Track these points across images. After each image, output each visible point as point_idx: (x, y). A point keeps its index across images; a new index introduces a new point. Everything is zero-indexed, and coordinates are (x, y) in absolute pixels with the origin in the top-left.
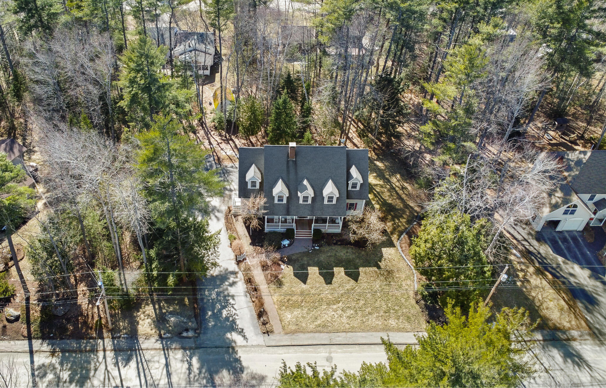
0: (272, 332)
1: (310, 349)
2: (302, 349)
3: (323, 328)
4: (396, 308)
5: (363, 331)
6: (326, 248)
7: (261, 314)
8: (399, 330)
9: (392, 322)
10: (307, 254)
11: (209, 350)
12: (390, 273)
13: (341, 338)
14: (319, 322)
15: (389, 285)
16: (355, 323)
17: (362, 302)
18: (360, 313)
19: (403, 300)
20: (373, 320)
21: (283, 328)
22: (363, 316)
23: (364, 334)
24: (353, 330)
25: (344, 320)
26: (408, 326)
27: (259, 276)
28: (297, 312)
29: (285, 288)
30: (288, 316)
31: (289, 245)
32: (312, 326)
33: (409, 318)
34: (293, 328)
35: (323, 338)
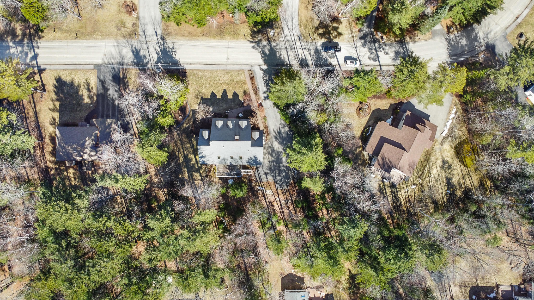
0: (249, 71)
1: (235, 63)
2: (237, 64)
3: (228, 72)
4: (198, 80)
5: (213, 70)
6: (223, 111)
7: (252, 78)
8: (199, 70)
9: (201, 73)
10: (232, 108)
11: (272, 64)
12: (197, 97)
13: (222, 67)
14: (230, 74)
15: (198, 91)
16: (215, 74)
17: (211, 83)
18: (213, 78)
19: (194, 83)
20: (208, 74)
21: (244, 73)
22: (212, 77)
23: (213, 69)
24: (217, 71)
25: (220, 75)
26: (195, 72)
27: (253, 96)
28: (238, 79)
29: (242, 91)
30: (242, 77)
31: (239, 114)
32: (233, 73)
33: (194, 75)
34: (240, 72)
35: (229, 68)
